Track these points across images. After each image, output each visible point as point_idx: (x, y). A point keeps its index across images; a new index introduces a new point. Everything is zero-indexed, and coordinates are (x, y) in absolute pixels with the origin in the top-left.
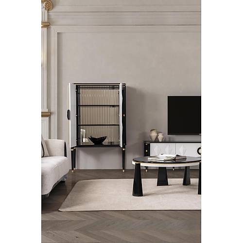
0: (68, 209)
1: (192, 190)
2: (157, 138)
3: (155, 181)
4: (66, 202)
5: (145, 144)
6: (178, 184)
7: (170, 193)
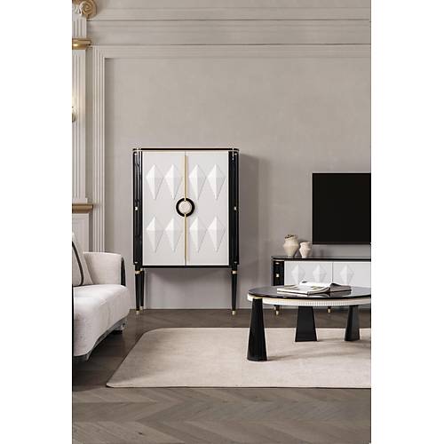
0: (124, 384)
1: (361, 350)
2: (297, 251)
3: (292, 332)
4: (122, 369)
5: (275, 262)
6: (336, 339)
7: (320, 356)
